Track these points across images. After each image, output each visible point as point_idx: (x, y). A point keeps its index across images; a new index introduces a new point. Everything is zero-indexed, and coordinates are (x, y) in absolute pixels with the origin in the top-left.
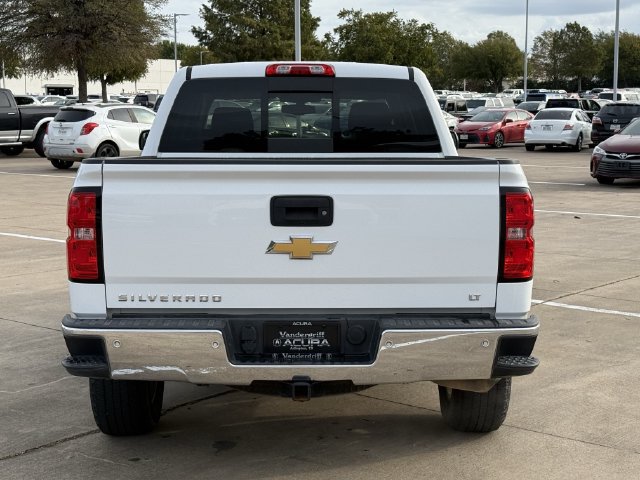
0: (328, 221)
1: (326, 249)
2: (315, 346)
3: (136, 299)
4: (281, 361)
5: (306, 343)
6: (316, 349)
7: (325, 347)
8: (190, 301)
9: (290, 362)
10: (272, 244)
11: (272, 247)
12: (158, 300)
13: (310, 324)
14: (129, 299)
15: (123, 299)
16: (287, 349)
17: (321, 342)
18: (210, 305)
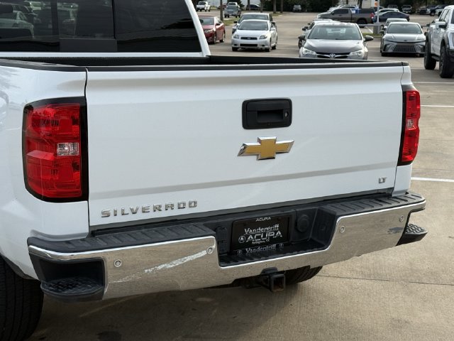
1: (284, 149)
2: (271, 237)
3: (119, 213)
5: (264, 236)
6: (272, 240)
7: (279, 237)
8: (169, 209)
10: (245, 147)
12: (140, 211)
13: (270, 218)
14: (112, 213)
15: (106, 215)
16: (250, 244)
17: (275, 233)
18: (187, 211)
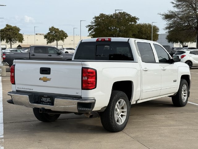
0: (49, 73)
1: (49, 80)
3: (20, 88)
4: (42, 104)
8: (28, 89)
9: (44, 104)
10: (40, 78)
11: (40, 79)
12: (23, 89)
13: (47, 96)
15: (18, 88)
16: (43, 102)
17: (49, 101)
